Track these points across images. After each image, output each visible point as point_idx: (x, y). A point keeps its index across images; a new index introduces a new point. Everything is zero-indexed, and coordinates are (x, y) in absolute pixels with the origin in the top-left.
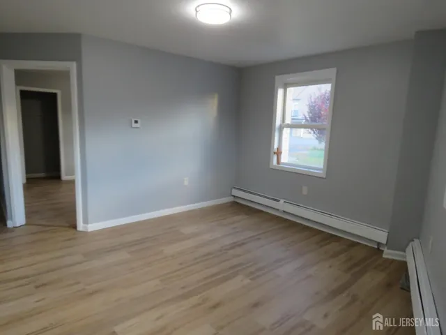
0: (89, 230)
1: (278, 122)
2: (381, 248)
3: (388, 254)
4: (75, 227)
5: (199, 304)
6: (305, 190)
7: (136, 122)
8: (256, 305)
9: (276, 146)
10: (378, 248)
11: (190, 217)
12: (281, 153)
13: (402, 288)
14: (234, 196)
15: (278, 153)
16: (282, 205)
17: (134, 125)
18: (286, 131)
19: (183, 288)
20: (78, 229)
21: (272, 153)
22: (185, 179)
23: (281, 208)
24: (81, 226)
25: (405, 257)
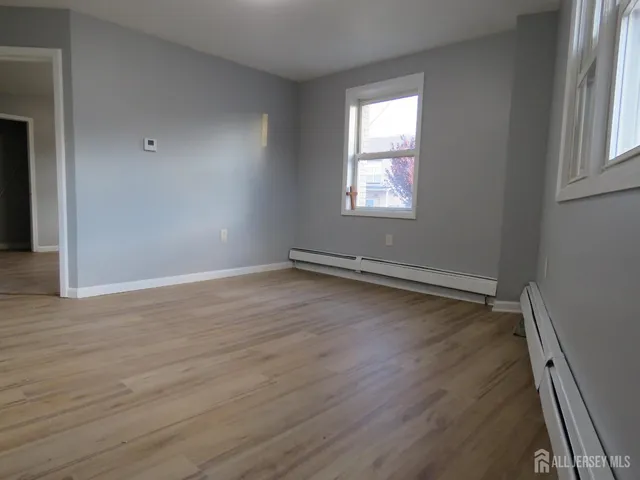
0: (79, 297)
1: (351, 151)
2: (490, 304)
3: (499, 306)
4: (57, 294)
5: (245, 357)
6: (389, 240)
7: (151, 143)
8: (323, 355)
9: (349, 185)
10: (486, 304)
11: (230, 282)
12: (356, 194)
13: (515, 334)
14: (293, 261)
15: (352, 194)
16: (359, 264)
17: (147, 147)
18: (363, 165)
19: (222, 344)
20: (62, 296)
21: (344, 194)
22: (223, 231)
23: (359, 268)
24: (66, 290)
25: (520, 307)
